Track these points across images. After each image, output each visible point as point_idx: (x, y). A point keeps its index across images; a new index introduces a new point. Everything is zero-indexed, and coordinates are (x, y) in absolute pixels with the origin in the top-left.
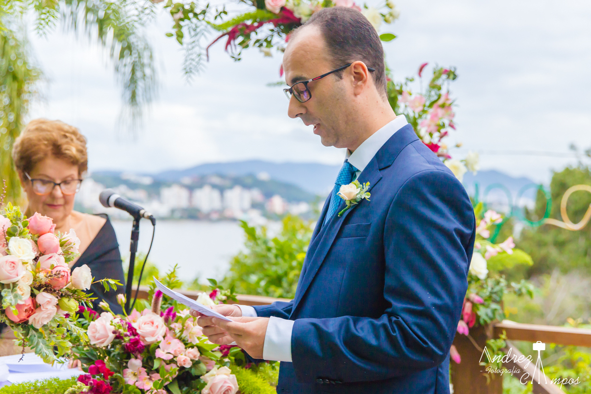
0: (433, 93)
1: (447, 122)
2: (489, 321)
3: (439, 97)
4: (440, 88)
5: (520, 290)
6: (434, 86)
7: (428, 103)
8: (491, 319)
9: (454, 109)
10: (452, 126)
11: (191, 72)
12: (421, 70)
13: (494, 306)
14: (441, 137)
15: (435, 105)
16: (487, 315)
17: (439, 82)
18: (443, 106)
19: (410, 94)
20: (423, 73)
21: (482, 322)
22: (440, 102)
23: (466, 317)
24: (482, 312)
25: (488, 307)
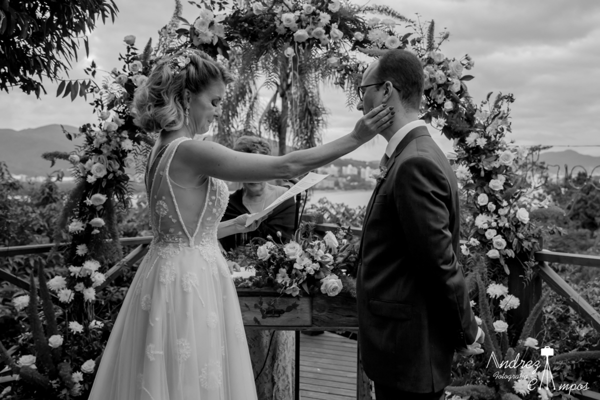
0: (496, 110)
1: (505, 127)
2: (530, 250)
3: (500, 112)
4: (500, 108)
5: (552, 230)
6: (497, 106)
7: (492, 117)
8: (532, 249)
9: (509, 120)
10: (509, 130)
11: (352, 104)
12: (489, 96)
13: (533, 240)
14: (500, 137)
15: (497, 118)
16: (529, 246)
17: (500, 103)
18: (501, 118)
19: (481, 112)
20: (489, 99)
21: (524, 250)
22: (500, 115)
23: (514, 247)
24: (525, 244)
25: (530, 241)
